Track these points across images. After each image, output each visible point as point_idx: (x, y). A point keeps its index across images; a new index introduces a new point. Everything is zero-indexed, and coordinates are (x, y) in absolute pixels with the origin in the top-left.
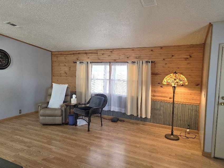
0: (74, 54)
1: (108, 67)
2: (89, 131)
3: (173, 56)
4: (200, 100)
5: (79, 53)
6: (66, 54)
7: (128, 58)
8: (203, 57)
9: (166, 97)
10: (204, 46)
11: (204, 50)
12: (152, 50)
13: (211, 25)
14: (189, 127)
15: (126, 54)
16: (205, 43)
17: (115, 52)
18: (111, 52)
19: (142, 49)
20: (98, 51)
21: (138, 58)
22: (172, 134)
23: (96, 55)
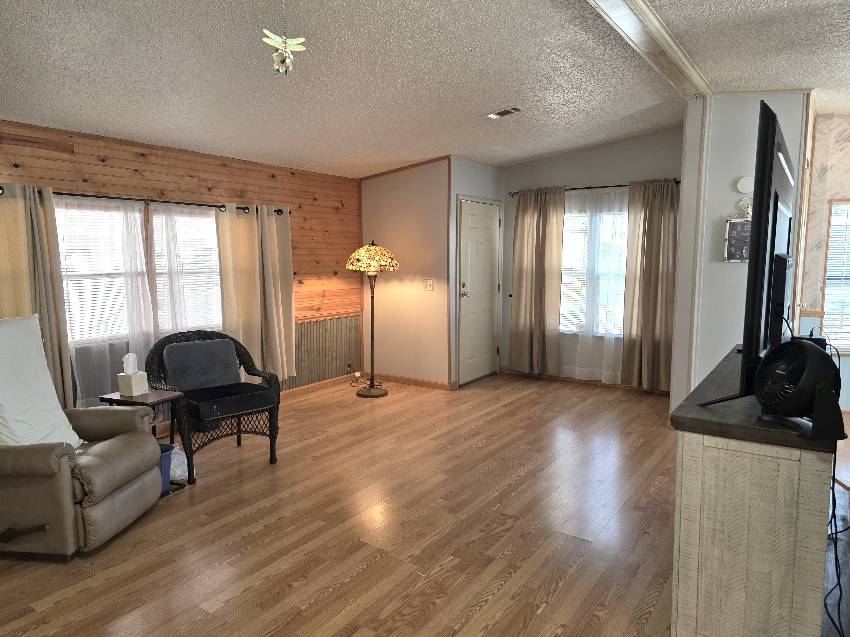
1: (137, 217)
3: (315, 199)
4: (361, 304)
7: (210, 189)
8: (360, 209)
9: (311, 309)
10: (358, 183)
11: (360, 193)
12: (273, 176)
13: (448, 158)
14: (350, 368)
15: (203, 176)
16: (365, 178)
17: (160, 161)
18: (141, 159)
19: (247, 166)
20: (75, 139)
21: (241, 194)
22: (372, 386)
23: (66, 156)
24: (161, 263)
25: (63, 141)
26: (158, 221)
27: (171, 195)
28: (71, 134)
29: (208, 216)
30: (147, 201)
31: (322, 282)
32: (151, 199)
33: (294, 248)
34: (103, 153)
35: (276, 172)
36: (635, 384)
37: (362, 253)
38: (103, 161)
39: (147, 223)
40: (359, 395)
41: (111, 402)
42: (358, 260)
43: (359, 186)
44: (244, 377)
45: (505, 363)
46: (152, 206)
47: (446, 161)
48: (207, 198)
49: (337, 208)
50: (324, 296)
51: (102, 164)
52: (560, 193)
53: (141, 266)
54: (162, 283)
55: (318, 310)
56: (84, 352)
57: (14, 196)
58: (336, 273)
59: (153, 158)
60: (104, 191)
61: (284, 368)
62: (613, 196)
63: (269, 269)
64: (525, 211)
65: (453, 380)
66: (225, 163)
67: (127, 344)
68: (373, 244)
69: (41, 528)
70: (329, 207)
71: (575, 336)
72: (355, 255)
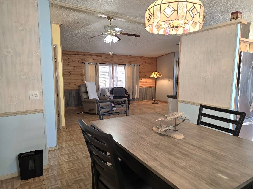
0: (78, 55)
1: (111, 67)
2: (129, 109)
3: (146, 62)
4: (156, 85)
5: (84, 55)
6: (68, 54)
7: (124, 61)
8: (157, 64)
9: (144, 85)
10: (156, 58)
11: (157, 61)
13: (174, 52)
14: (153, 98)
15: (123, 59)
16: (159, 57)
17: (116, 57)
18: (112, 57)
19: (131, 57)
20: (102, 55)
21: (130, 62)
22: (155, 102)
23: (100, 57)
24: (115, 75)
25: (100, 55)
26: (114, 67)
27: (117, 63)
29: (123, 66)
31: (146, 79)
33: (139, 72)
34: (106, 56)
35: (137, 57)
37: (153, 73)
38: (106, 58)
40: (152, 103)
41: (104, 96)
43: (157, 59)
46: (114, 65)
47: (174, 53)
48: (123, 63)
49: (151, 64)
50: (147, 83)
53: (111, 76)
54: (115, 79)
55: (145, 85)
56: (102, 89)
57: (93, 64)
58: (150, 78)
61: (137, 96)
63: (134, 76)
68: (156, 71)
69: (93, 110)
70: (149, 64)
72: (152, 74)
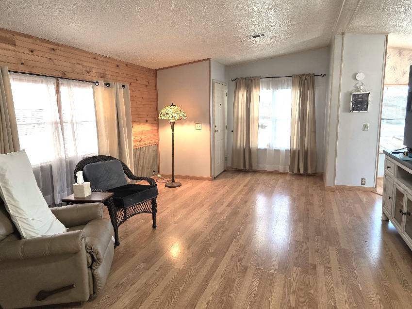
1: (52, 87)
2: (154, 226)
3: (137, 80)
4: (158, 138)
7: (88, 72)
8: (156, 86)
9: (137, 141)
10: (155, 72)
11: (156, 78)
12: (118, 66)
13: (209, 59)
14: (154, 172)
15: (85, 64)
16: (159, 69)
17: (62, 53)
18: (53, 52)
19: (105, 59)
21: (103, 76)
22: (173, 181)
23: (11, 47)
24: (66, 117)
25: (9, 37)
27: (69, 75)
28: (14, 33)
29: (89, 88)
30: (58, 78)
32: (60, 77)
34: (32, 47)
35: (118, 64)
36: (296, 171)
37: (168, 110)
38: (32, 52)
39: (58, 92)
40: (166, 187)
42: (167, 114)
43: (155, 73)
44: (129, 181)
45: (229, 165)
46: (61, 81)
47: (208, 61)
48: (87, 77)
49: (147, 85)
50: (142, 134)
51: (31, 53)
52: (258, 79)
55: (140, 141)
58: (147, 121)
59: (58, 52)
60: (34, 71)
62: (283, 81)
63: (121, 119)
64: (240, 88)
65: (212, 175)
66: (95, 57)
67: (51, 166)
68: (173, 105)
69: (71, 287)
70: (143, 84)
71: (265, 150)
72: (164, 111)
